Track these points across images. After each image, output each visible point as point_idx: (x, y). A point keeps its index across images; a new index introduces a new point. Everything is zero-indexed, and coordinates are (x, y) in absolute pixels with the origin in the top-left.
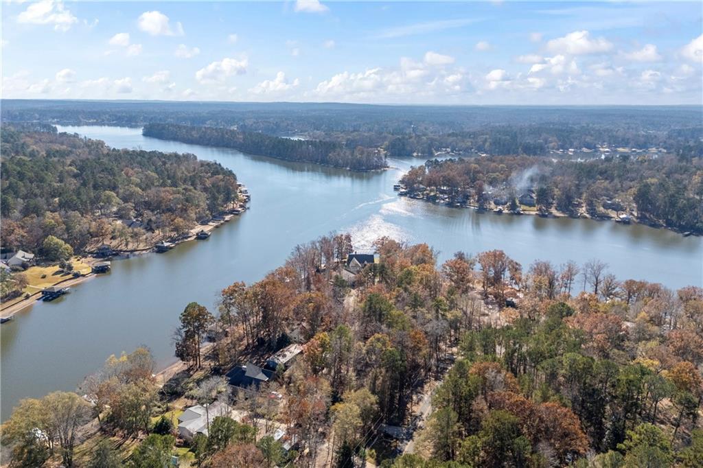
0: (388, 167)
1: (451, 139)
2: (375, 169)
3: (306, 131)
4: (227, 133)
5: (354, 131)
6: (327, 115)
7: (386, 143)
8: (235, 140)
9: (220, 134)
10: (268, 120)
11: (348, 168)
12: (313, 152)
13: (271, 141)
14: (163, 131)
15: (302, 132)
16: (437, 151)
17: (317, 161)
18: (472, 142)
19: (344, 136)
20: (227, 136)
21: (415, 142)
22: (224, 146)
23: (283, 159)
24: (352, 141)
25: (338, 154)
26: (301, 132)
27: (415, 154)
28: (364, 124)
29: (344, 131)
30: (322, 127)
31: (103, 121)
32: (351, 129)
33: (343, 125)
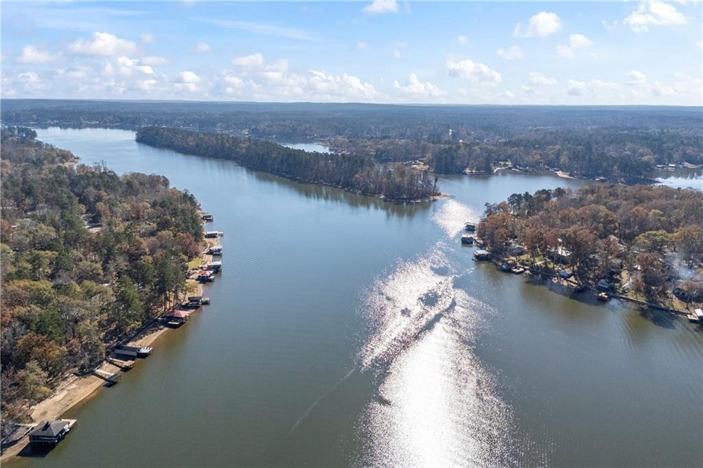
0: (439, 194)
1: (511, 150)
2: (421, 198)
3: (325, 136)
4: (228, 141)
5: (384, 138)
6: (351, 116)
7: (429, 155)
8: (238, 150)
9: (220, 141)
10: (285, 123)
11: (382, 197)
12: (333, 168)
13: (279, 153)
14: (157, 137)
15: (321, 139)
16: (495, 165)
17: (338, 183)
18: (541, 155)
19: (373, 144)
20: (228, 145)
21: (466, 153)
22: (223, 157)
23: (293, 179)
24: (383, 152)
25: (368, 175)
26: (321, 137)
27: (468, 171)
28: (393, 129)
29: (372, 138)
30: (346, 132)
31: (105, 122)
32: (379, 135)
33: (370, 128)
